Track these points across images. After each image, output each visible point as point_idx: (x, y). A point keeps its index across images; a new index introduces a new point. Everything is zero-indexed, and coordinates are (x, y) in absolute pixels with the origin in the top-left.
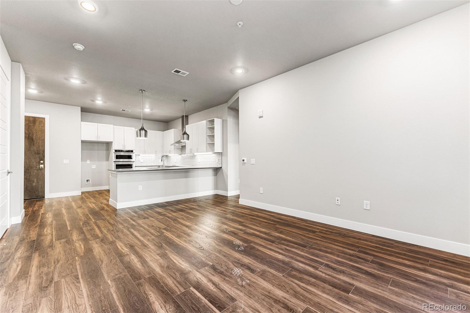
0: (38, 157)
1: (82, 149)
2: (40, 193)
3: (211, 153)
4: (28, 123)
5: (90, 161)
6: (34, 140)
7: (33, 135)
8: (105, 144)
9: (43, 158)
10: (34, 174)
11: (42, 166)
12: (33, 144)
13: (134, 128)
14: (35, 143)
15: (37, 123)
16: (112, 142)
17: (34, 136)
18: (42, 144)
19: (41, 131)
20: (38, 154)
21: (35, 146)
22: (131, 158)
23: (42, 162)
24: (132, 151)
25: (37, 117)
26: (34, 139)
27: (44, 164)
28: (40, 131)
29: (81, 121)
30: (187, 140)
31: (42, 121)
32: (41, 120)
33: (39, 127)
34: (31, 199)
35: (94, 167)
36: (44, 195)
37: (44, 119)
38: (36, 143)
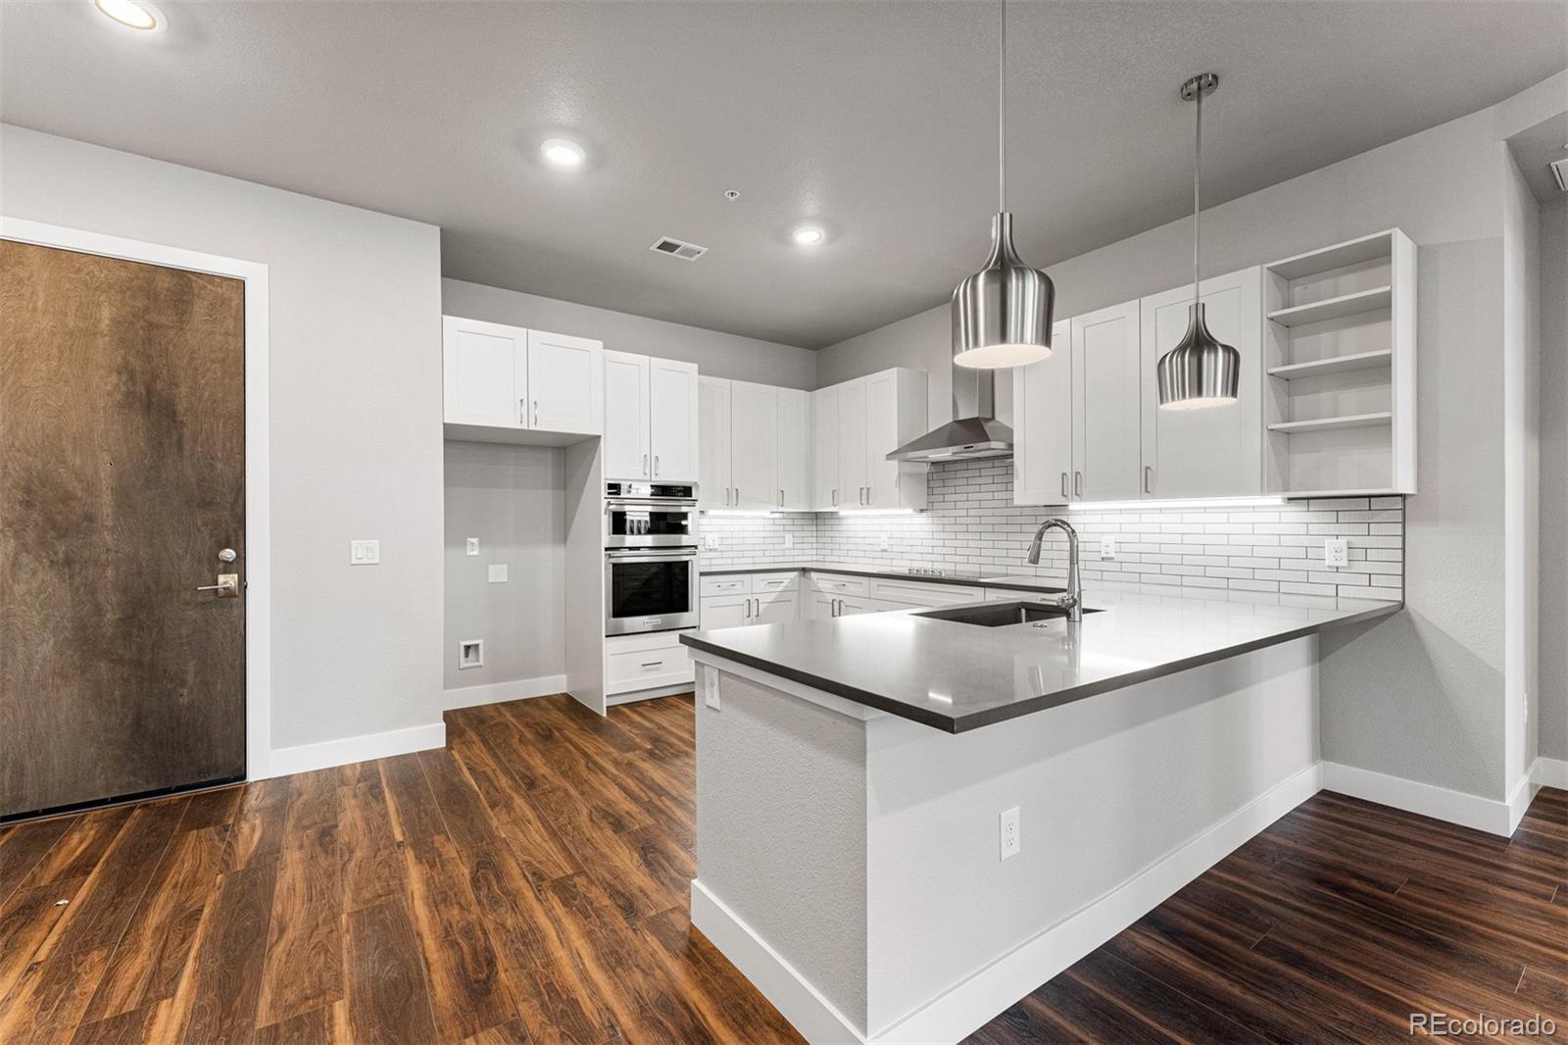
0: (205, 524)
1: (449, 481)
2: (220, 752)
3: (1277, 500)
4: (147, 310)
5: (481, 543)
6: (179, 419)
7: (177, 385)
8: (549, 456)
9: (235, 533)
10: (184, 631)
11: (228, 580)
12: (175, 438)
13: (695, 366)
14: (187, 433)
15: (200, 309)
16: (595, 440)
17: (184, 389)
18: (228, 445)
19: (223, 361)
20: (206, 504)
21: (186, 453)
22: (682, 530)
23: (229, 554)
24: (687, 491)
25: (199, 275)
26: (180, 408)
27: (239, 566)
28: (213, 361)
29: (443, 313)
30: (1225, 393)
31: (225, 302)
32: (220, 290)
33: (212, 333)
34: (168, 791)
35: (498, 573)
36: (240, 763)
37: (239, 285)
38: (195, 441)
